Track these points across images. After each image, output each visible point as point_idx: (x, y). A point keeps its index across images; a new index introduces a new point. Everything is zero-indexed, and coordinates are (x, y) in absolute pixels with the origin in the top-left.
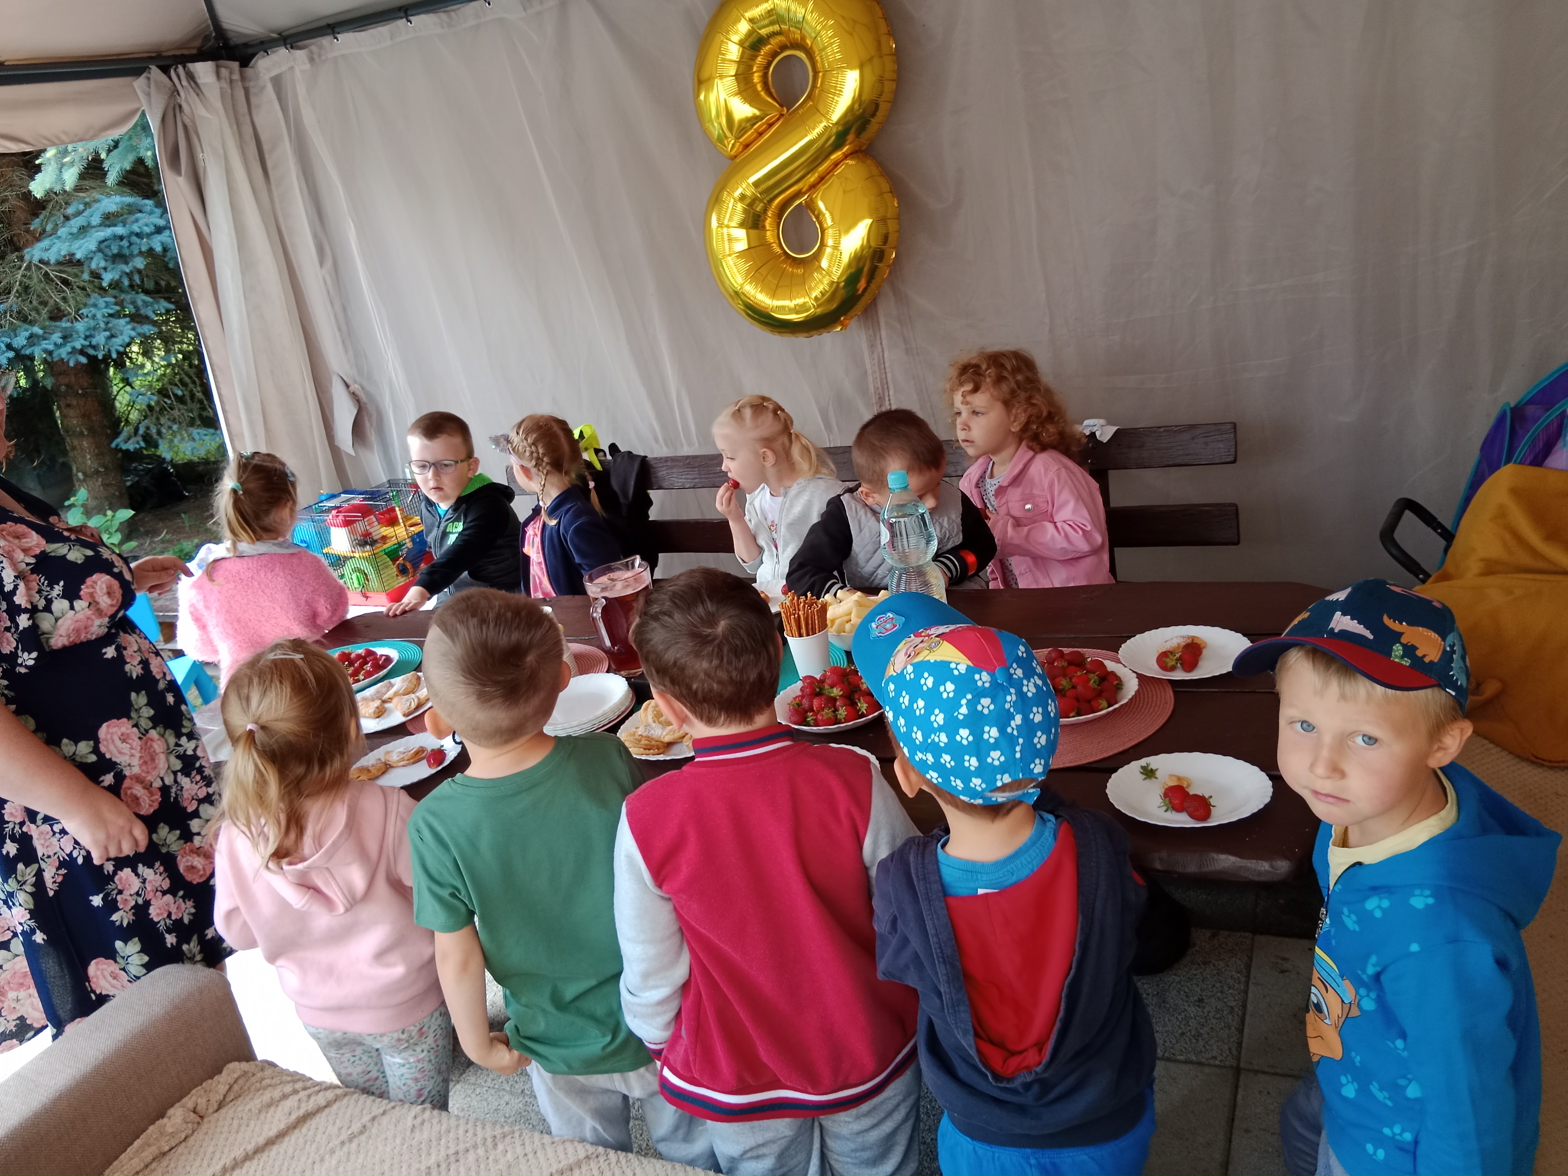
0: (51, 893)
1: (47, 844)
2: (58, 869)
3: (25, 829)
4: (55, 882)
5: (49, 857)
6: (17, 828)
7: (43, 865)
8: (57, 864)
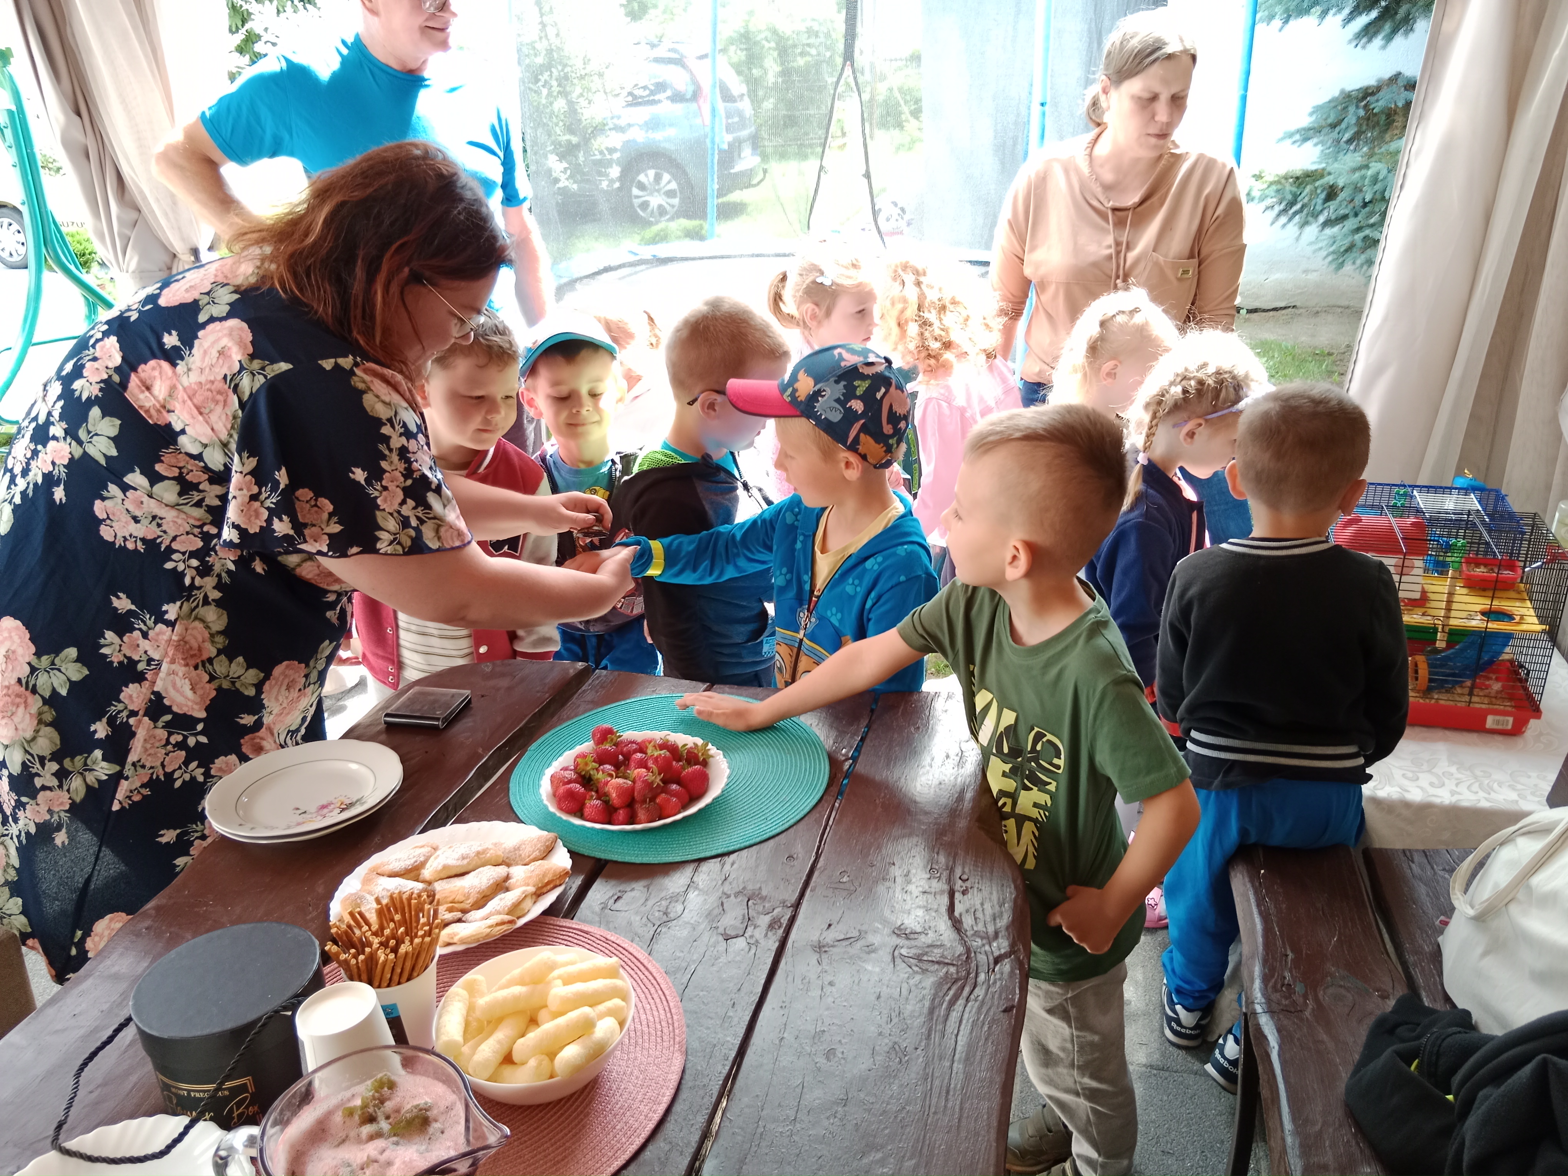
0: (116, 807)
1: (152, 751)
2: (142, 786)
3: (132, 721)
4: (129, 797)
5: (143, 767)
6: (125, 714)
7: (128, 770)
8: (146, 780)
